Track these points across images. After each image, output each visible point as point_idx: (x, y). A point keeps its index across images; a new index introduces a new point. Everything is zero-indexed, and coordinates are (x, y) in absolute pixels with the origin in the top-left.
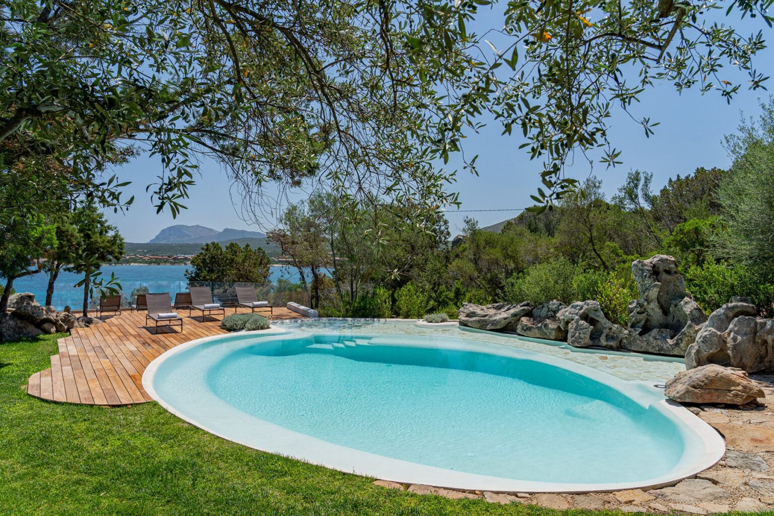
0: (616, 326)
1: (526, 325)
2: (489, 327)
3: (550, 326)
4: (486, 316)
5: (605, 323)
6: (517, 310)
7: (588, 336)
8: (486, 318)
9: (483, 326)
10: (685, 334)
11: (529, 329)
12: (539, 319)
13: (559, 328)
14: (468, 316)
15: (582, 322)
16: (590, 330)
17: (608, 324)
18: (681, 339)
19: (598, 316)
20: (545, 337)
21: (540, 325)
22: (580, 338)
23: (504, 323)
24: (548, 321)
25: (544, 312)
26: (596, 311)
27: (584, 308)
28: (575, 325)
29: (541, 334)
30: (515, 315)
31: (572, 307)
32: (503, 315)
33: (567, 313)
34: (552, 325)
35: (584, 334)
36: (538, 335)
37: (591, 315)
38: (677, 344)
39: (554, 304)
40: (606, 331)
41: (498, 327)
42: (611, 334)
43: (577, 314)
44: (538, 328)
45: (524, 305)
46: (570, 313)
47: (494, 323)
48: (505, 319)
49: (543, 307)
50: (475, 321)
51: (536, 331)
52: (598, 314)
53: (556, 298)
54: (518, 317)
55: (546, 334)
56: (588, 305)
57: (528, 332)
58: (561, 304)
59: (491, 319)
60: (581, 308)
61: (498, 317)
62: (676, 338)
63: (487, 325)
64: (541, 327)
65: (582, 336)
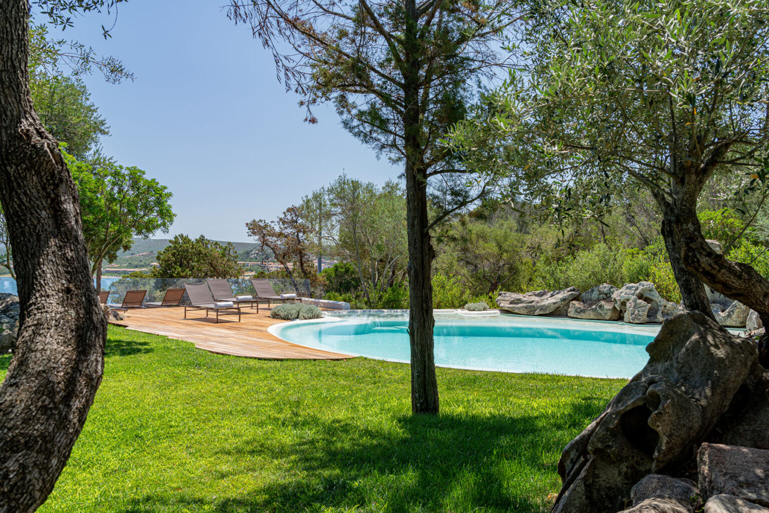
0: (671, 303)
1: (579, 308)
2: (537, 312)
3: (605, 307)
4: (532, 302)
5: (660, 302)
6: (565, 295)
7: (646, 313)
8: (533, 304)
9: (531, 311)
10: (736, 306)
11: (583, 311)
12: (590, 302)
13: (614, 308)
14: (511, 303)
15: (640, 301)
16: (648, 308)
17: (664, 302)
18: (732, 311)
19: (653, 296)
20: (600, 317)
21: (594, 307)
22: (640, 315)
23: (553, 308)
24: (603, 303)
25: (595, 295)
26: (650, 291)
27: (640, 289)
28: (633, 304)
29: (595, 315)
30: (564, 300)
31: (627, 288)
32: (549, 300)
33: (623, 294)
34: (608, 306)
35: (643, 311)
36: (592, 317)
37: (646, 295)
38: (729, 316)
39: (605, 288)
40: (661, 309)
41: (547, 312)
42: (666, 311)
43: (633, 294)
44: (592, 309)
45: (571, 291)
46: (626, 294)
47: (542, 308)
48: (555, 303)
49: (593, 291)
50: (523, 307)
51: (591, 312)
52: (652, 293)
53: (606, 282)
54: (567, 301)
55: (601, 314)
56: (643, 286)
57: (582, 314)
58: (612, 287)
59: (539, 305)
60: (637, 289)
61: (546, 303)
62: (727, 310)
63: (536, 310)
64: (596, 309)
65: (641, 313)
